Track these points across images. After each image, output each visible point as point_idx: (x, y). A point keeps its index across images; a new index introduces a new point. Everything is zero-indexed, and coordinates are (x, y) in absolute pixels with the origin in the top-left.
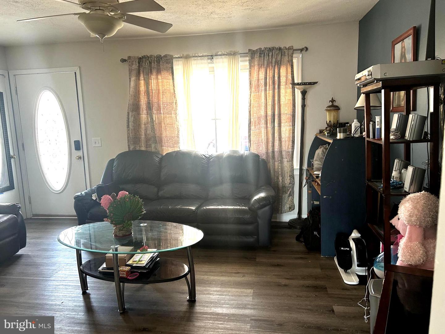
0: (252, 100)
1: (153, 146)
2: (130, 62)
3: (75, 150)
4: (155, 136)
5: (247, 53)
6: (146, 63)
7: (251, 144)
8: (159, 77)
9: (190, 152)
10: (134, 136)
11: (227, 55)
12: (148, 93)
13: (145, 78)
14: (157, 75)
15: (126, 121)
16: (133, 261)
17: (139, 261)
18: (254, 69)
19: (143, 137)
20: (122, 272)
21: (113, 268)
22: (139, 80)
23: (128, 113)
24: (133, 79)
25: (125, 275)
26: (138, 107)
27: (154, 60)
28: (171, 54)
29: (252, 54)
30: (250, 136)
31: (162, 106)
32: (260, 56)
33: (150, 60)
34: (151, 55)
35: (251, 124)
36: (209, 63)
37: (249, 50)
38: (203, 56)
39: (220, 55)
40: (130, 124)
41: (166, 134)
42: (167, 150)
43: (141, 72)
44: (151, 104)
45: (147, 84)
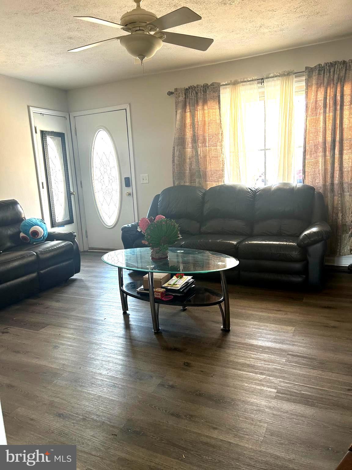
0: (308, 125)
1: (197, 180)
2: (176, 94)
3: (126, 186)
4: (199, 170)
5: (303, 72)
6: (193, 94)
7: (305, 176)
8: (206, 108)
9: (235, 186)
10: (179, 171)
11: (279, 76)
12: (193, 125)
13: (191, 110)
14: (203, 105)
15: (172, 156)
16: (169, 284)
17: (174, 284)
18: (312, 89)
19: (188, 171)
20: (157, 293)
21: (148, 289)
22: (185, 112)
23: (174, 147)
24: (179, 111)
25: (160, 296)
26: (184, 141)
27: (201, 89)
28: (218, 81)
29: (310, 71)
30: (304, 166)
31: (207, 138)
32: (319, 74)
33: (196, 90)
34: (198, 85)
35: (306, 153)
36: (259, 88)
37: (306, 68)
38: (252, 80)
39: (272, 77)
40: (176, 158)
41: (211, 167)
42: (211, 184)
43: (187, 104)
44: (196, 137)
45: (193, 116)
